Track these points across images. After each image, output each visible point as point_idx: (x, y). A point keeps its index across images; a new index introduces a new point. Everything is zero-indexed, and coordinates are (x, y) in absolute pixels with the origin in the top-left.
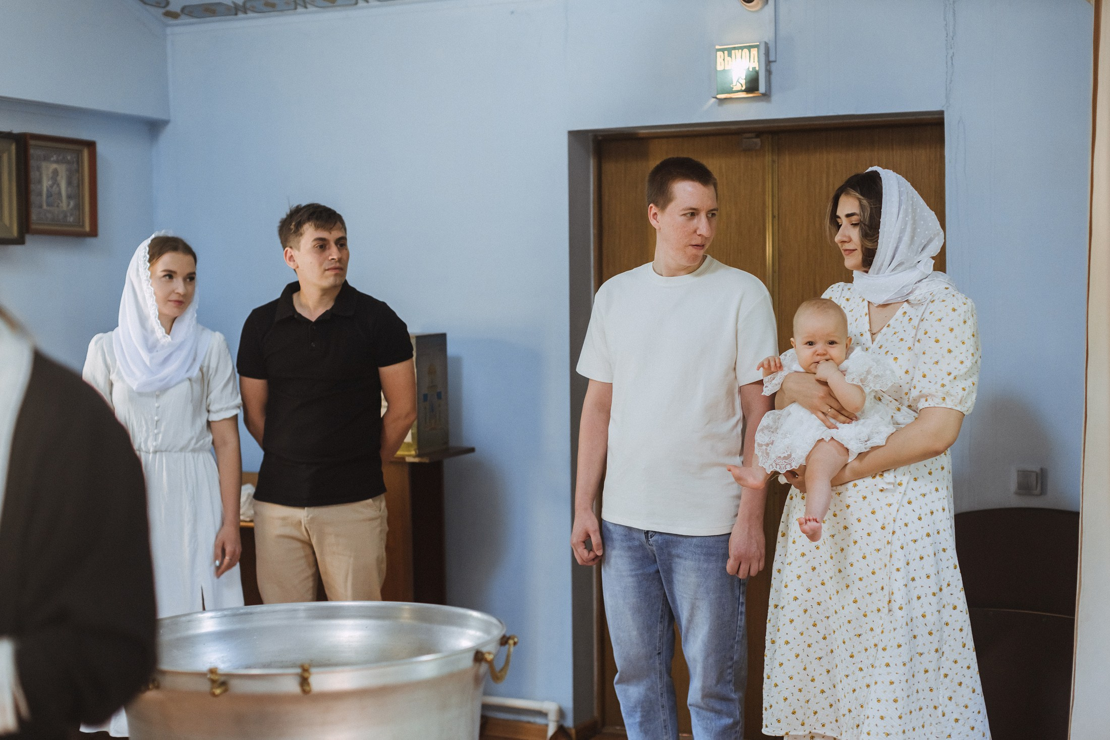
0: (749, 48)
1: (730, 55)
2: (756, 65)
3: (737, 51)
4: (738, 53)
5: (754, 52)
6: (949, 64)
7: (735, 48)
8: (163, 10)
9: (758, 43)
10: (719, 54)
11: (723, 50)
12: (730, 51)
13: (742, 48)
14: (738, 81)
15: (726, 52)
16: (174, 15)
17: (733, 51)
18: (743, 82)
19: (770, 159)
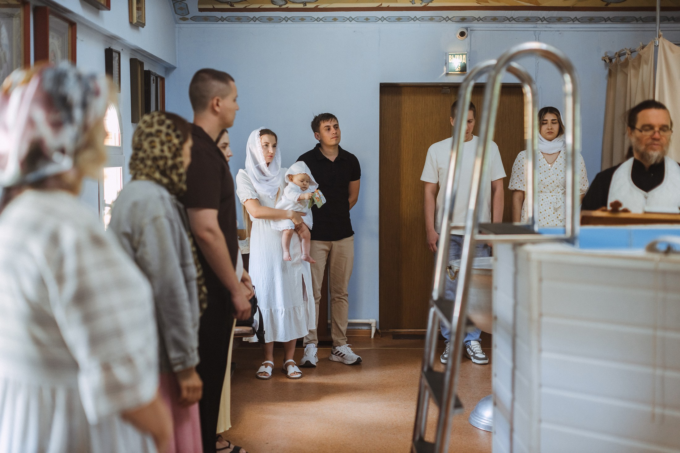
0: (462, 54)
1: (454, 57)
2: (465, 61)
3: (457, 55)
4: (458, 56)
5: (464, 56)
6: (537, 65)
7: (456, 54)
8: (182, 17)
9: (466, 53)
10: (450, 56)
11: (451, 55)
12: (454, 55)
13: (459, 54)
14: (457, 67)
15: (453, 56)
16: (184, 19)
17: (456, 55)
18: (460, 68)
19: (454, 97)
